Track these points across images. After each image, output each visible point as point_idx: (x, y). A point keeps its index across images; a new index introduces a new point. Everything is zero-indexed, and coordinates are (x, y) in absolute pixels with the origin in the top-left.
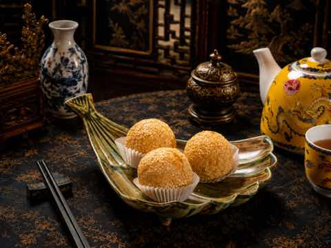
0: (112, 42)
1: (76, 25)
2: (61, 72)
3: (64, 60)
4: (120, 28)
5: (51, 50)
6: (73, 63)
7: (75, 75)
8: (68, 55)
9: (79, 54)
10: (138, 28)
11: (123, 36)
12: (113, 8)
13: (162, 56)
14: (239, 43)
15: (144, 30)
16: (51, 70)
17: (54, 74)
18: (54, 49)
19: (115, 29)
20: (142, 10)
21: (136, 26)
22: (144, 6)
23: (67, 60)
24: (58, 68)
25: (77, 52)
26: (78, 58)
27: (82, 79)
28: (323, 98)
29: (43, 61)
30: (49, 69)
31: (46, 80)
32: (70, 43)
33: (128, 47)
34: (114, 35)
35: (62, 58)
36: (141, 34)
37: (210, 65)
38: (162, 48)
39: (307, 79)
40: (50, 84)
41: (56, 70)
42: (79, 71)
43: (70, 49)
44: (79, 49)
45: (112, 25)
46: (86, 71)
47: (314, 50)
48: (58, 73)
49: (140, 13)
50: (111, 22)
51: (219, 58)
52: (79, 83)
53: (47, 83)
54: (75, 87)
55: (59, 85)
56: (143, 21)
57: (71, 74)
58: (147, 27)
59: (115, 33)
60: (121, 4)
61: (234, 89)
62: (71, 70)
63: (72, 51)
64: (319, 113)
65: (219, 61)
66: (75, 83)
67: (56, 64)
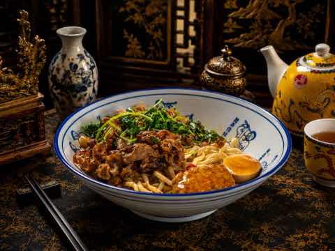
0: (128, 53)
1: (84, 31)
2: (70, 78)
3: (73, 66)
4: (136, 39)
5: (60, 56)
6: (82, 69)
7: (84, 81)
8: (77, 61)
9: (88, 60)
10: (154, 38)
11: (139, 47)
12: (128, 19)
13: (181, 65)
14: (238, 36)
15: (162, 40)
16: (60, 77)
17: (63, 80)
18: (63, 55)
19: (130, 40)
20: (159, 20)
21: (153, 36)
22: (161, 15)
23: (76, 66)
24: (67, 74)
25: (86, 57)
26: (88, 63)
27: (92, 84)
28: (328, 91)
29: (51, 67)
30: (58, 75)
31: (55, 87)
32: (79, 49)
33: (144, 58)
34: (129, 46)
35: (71, 64)
36: (158, 44)
37: (222, 59)
38: (180, 56)
39: (313, 74)
40: (59, 91)
41: (65, 76)
42: (89, 77)
43: (78, 55)
44: (88, 54)
45: (126, 36)
46: (96, 76)
47: (319, 46)
48: (68, 80)
49: (157, 22)
50: (126, 33)
51: (230, 52)
52: (88, 88)
53: (56, 89)
54: (85, 93)
55: (68, 91)
56: (160, 30)
57: (80, 81)
58: (165, 36)
59: (130, 43)
60: (136, 15)
61: (243, 81)
62: (80, 76)
63: (81, 57)
64: (325, 104)
65: (230, 55)
66: (84, 89)
67: (65, 71)
